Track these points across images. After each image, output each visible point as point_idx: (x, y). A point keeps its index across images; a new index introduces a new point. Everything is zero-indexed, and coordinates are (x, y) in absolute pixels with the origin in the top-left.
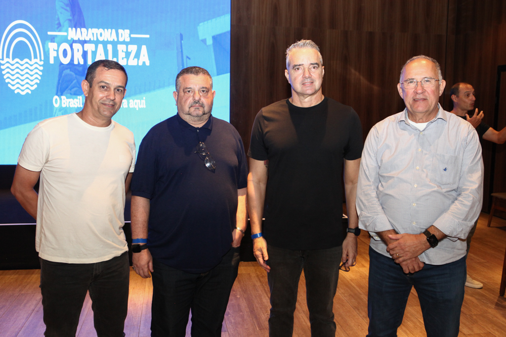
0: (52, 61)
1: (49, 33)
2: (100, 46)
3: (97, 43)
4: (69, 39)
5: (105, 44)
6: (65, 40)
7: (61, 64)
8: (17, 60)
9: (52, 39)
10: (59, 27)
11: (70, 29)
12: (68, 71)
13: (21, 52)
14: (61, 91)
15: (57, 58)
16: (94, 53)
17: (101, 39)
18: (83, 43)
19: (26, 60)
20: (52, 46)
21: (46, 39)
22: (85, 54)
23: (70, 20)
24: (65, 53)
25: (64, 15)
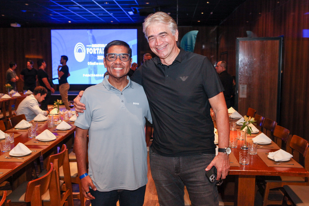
0: (88, 53)
1: (87, 46)
2: (101, 49)
3: (100, 48)
4: (92, 47)
5: (102, 48)
6: (91, 47)
7: (90, 54)
8: (79, 53)
9: (88, 47)
10: (89, 44)
11: (92, 44)
12: (92, 56)
13: (80, 51)
14: (90, 61)
15: (89, 52)
16: (99, 51)
17: (101, 47)
18: (96, 48)
19: (81, 53)
20: (88, 49)
21: (86, 47)
22: (96, 51)
23: (92, 42)
24: (91, 51)
25: (91, 41)
